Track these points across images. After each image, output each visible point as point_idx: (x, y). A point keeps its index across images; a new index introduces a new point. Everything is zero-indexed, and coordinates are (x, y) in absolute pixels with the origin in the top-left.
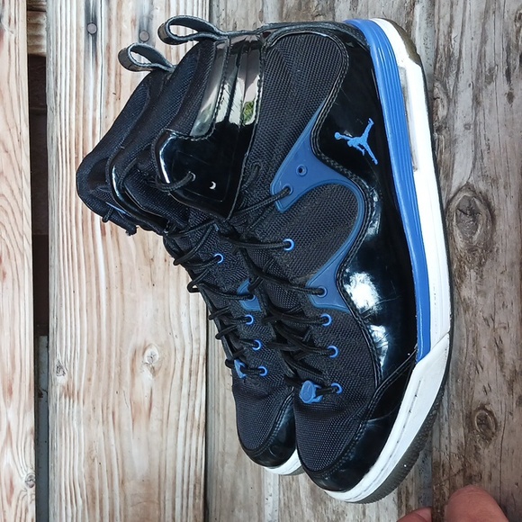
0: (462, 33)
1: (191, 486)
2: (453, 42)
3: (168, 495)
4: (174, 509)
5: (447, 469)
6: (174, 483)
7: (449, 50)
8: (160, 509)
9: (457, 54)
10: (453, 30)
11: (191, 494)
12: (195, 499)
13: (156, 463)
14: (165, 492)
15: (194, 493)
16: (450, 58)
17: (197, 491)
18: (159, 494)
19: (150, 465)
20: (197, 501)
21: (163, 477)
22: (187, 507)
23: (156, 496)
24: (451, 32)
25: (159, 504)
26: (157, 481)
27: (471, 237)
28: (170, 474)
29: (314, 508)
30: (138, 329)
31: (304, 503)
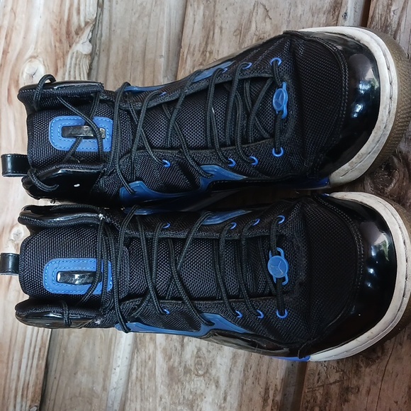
0: (403, 8)
1: (37, 349)
2: (392, 14)
3: (16, 356)
4: (20, 368)
5: (323, 378)
6: (23, 346)
7: (386, 20)
8: (7, 368)
9: (394, 26)
10: (394, 4)
11: (36, 356)
12: (39, 360)
13: (9, 329)
14: (13, 354)
15: (39, 355)
16: (387, 27)
17: (42, 354)
18: (9, 355)
19: (4, 330)
20: (41, 362)
21: (13, 341)
22: (31, 367)
23: (6, 357)
24: (391, 5)
25: (8, 363)
26: (8, 343)
27: (383, 189)
28: (20, 338)
29: (169, 386)
30: (8, 209)
31: (159, 380)
